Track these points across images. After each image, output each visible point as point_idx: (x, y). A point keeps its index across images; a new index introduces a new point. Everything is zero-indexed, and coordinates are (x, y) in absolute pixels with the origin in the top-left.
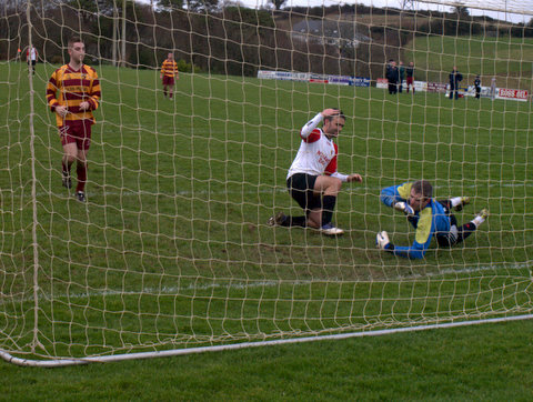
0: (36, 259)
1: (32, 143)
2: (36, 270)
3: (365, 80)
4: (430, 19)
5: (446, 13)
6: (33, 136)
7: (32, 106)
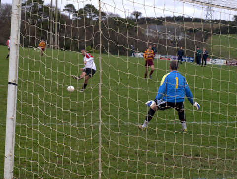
0: (100, 168)
1: (100, 100)
2: (100, 174)
3: (191, 59)
4: (219, 25)
5: (230, 21)
6: (101, 96)
7: (101, 79)
